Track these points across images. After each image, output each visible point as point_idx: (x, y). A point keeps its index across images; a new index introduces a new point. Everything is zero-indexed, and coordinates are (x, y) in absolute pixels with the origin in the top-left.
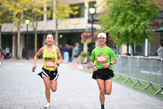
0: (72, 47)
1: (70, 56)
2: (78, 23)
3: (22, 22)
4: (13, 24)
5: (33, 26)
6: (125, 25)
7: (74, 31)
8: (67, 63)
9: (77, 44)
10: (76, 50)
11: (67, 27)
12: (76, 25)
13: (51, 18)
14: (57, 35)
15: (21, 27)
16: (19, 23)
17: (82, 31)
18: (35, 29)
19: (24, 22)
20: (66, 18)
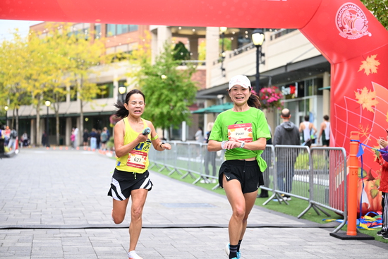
0: (100, 131)
1: (98, 142)
2: (106, 105)
3: (41, 103)
4: (31, 107)
5: (55, 108)
6: (160, 106)
7: (102, 114)
8: (95, 150)
9: (105, 128)
10: (104, 135)
11: (93, 109)
12: (104, 106)
13: (75, 99)
14: (82, 118)
15: (41, 110)
16: (38, 105)
17: (111, 113)
18: (56, 112)
19: (44, 104)
20: (92, 98)
